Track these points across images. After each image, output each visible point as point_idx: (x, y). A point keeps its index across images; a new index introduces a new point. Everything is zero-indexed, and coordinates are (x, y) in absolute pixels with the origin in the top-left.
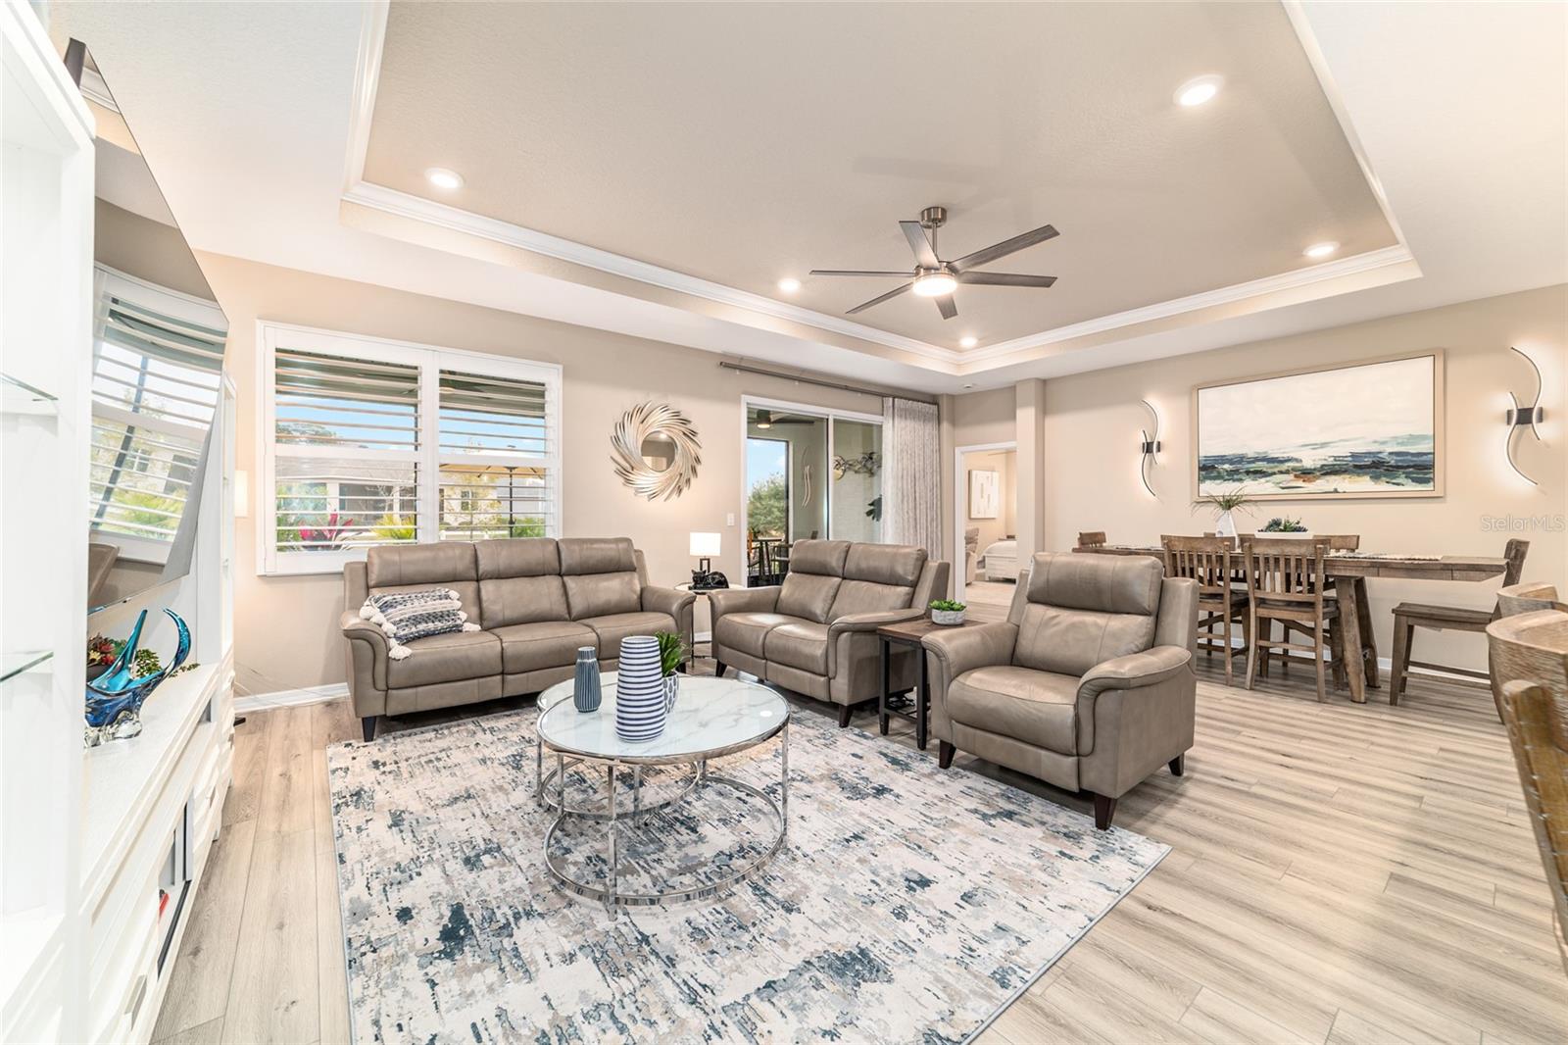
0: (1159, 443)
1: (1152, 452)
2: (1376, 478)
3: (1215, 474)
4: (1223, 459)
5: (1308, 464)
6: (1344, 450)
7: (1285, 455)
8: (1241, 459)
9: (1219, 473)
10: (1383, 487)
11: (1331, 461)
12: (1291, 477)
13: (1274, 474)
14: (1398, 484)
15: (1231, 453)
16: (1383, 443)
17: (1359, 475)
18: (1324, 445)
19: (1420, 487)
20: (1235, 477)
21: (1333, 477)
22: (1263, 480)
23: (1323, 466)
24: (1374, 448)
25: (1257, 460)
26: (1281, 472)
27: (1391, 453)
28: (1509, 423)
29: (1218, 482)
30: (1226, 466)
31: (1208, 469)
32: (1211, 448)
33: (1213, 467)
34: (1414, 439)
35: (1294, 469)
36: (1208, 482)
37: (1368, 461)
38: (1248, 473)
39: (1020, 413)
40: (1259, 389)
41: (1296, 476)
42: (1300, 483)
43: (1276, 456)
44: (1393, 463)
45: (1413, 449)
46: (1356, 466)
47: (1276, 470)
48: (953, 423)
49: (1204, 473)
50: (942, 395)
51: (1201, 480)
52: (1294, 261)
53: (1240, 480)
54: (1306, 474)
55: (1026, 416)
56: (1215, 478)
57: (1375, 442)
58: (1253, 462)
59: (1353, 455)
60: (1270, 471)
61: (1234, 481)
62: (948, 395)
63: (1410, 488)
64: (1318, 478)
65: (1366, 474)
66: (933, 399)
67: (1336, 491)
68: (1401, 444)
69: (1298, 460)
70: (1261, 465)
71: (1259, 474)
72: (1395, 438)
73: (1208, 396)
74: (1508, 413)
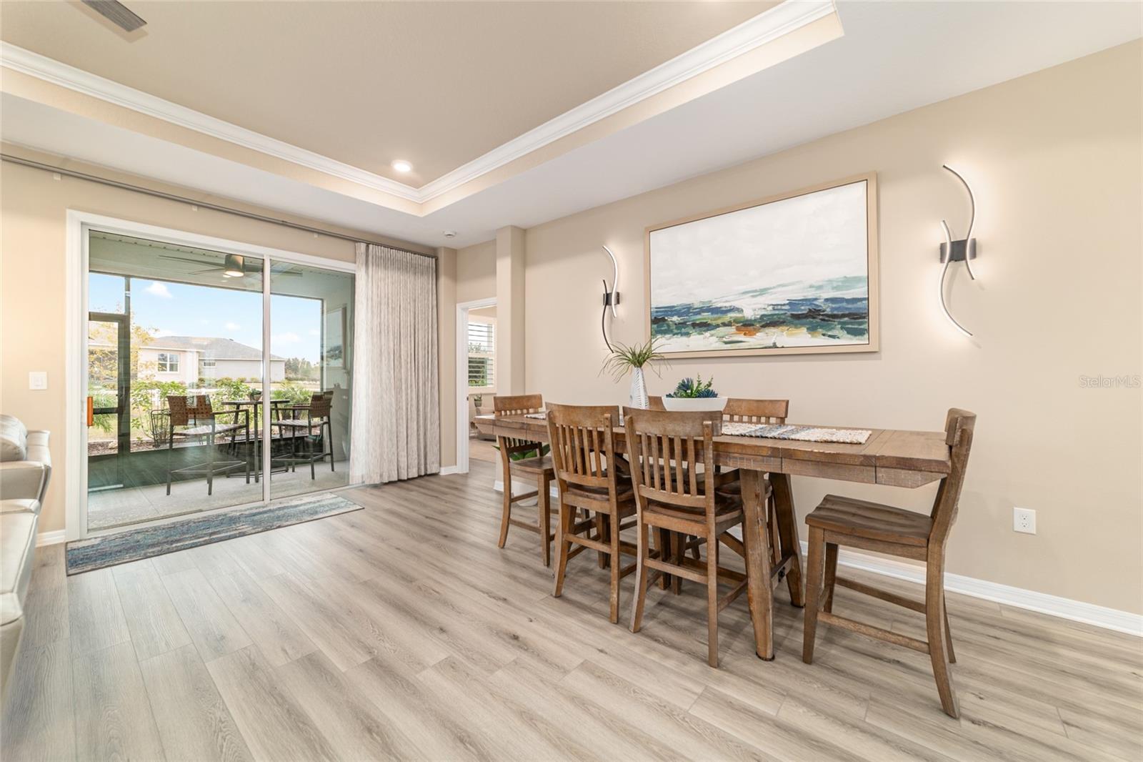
0: (618, 294)
1: (611, 305)
2: (812, 329)
3: (665, 328)
4: (671, 310)
5: (749, 314)
6: (781, 297)
7: (727, 305)
8: (687, 310)
9: (668, 326)
10: (818, 341)
11: (769, 311)
12: (732, 329)
13: (718, 326)
14: (833, 337)
15: (679, 303)
16: (820, 287)
17: (796, 326)
18: (762, 292)
19: (855, 340)
20: (683, 330)
21: (771, 330)
22: (707, 334)
23: (764, 316)
24: (810, 294)
25: (702, 310)
26: (724, 325)
27: (827, 300)
28: (942, 260)
29: (668, 336)
30: (675, 319)
31: (659, 322)
32: (664, 298)
33: (663, 320)
34: (849, 282)
35: (737, 321)
36: (659, 337)
37: (804, 309)
38: (694, 325)
39: (498, 266)
40: (703, 229)
41: (738, 329)
42: (741, 337)
43: (719, 305)
44: (828, 311)
45: (848, 294)
46: (793, 316)
47: (719, 322)
48: (454, 277)
49: (655, 326)
50: (441, 247)
51: (654, 333)
53: (687, 334)
54: (747, 326)
55: (504, 266)
56: (664, 332)
57: (811, 287)
58: (699, 313)
59: (792, 303)
60: (714, 323)
61: (683, 334)
62: (445, 248)
63: (846, 341)
64: (757, 330)
65: (803, 325)
66: (431, 253)
67: (775, 346)
68: (836, 288)
69: (740, 310)
70: (706, 317)
71: (704, 326)
72: (830, 281)
73: (658, 238)
74: (941, 247)
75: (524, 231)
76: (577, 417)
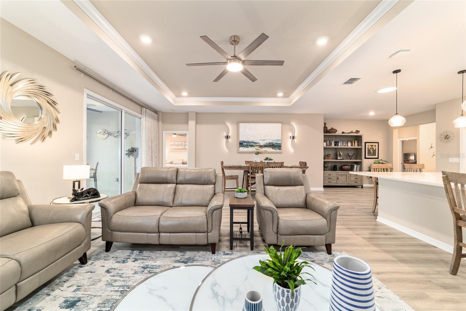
0: (229, 136)
2: (273, 148)
4: (244, 142)
5: (261, 144)
6: (267, 142)
7: (257, 142)
8: (248, 142)
9: (244, 145)
10: (274, 150)
11: (265, 144)
12: (258, 147)
13: (255, 146)
14: (276, 150)
15: (247, 140)
16: (274, 141)
17: (270, 147)
18: (264, 140)
19: (279, 151)
20: (247, 146)
21: (266, 148)
22: (253, 148)
23: (264, 145)
24: (272, 142)
25: (251, 142)
26: (256, 146)
27: (275, 143)
28: (291, 138)
29: (243, 147)
30: (245, 144)
31: (241, 144)
32: (242, 139)
33: (242, 144)
34: (279, 140)
35: (259, 145)
36: (241, 147)
37: (271, 144)
38: (250, 146)
39: (190, 122)
40: (252, 125)
41: (259, 147)
42: (260, 149)
43: (255, 142)
44: (275, 145)
45: (278, 142)
46: (269, 145)
47: (255, 145)
48: (163, 122)
49: (240, 145)
50: (160, 111)
51: (240, 147)
52: (275, 96)
53: (248, 147)
54: (261, 147)
55: (192, 123)
56: (242, 147)
57: (273, 140)
58: (251, 143)
59: (269, 143)
60: (254, 145)
61: (247, 147)
63: (278, 151)
64: (263, 148)
65: (271, 147)
66: (156, 112)
67: (266, 151)
68: (277, 141)
69: (260, 143)
70: (252, 144)
71: (252, 146)
72: (276, 140)
73: (241, 125)
74: (291, 137)
75: (197, 113)
76: (258, 164)
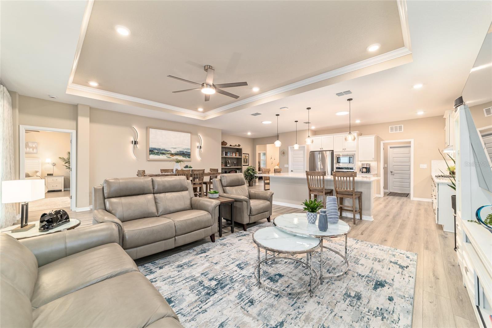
2: (183, 157)
3: (153, 153)
4: (155, 149)
5: (173, 152)
6: (178, 150)
7: (168, 150)
8: (159, 149)
9: (154, 153)
10: (184, 159)
12: (169, 155)
13: (166, 154)
14: (186, 158)
15: (157, 147)
16: (184, 149)
18: (175, 148)
19: (189, 159)
20: (158, 154)
21: (177, 156)
22: (164, 155)
23: (175, 153)
24: (183, 150)
25: (163, 150)
26: (168, 154)
27: (185, 152)
28: (198, 148)
29: (154, 155)
30: (156, 151)
31: (152, 151)
32: (153, 145)
33: (153, 151)
34: (188, 149)
35: (170, 153)
36: (152, 155)
37: (182, 153)
38: (161, 153)
40: (164, 132)
42: (171, 157)
43: (166, 149)
44: (186, 154)
45: (188, 151)
46: (180, 154)
47: (167, 153)
49: (150, 152)
51: (150, 154)
53: (159, 155)
54: (172, 155)
55: (84, 120)
57: (183, 149)
59: (180, 151)
60: (165, 153)
61: (158, 155)
63: (188, 159)
64: (174, 156)
65: (182, 155)
67: (177, 159)
68: (187, 150)
69: (171, 151)
70: (163, 152)
71: (163, 154)
72: (186, 149)
73: (152, 131)
74: (198, 146)
75: (91, 108)
